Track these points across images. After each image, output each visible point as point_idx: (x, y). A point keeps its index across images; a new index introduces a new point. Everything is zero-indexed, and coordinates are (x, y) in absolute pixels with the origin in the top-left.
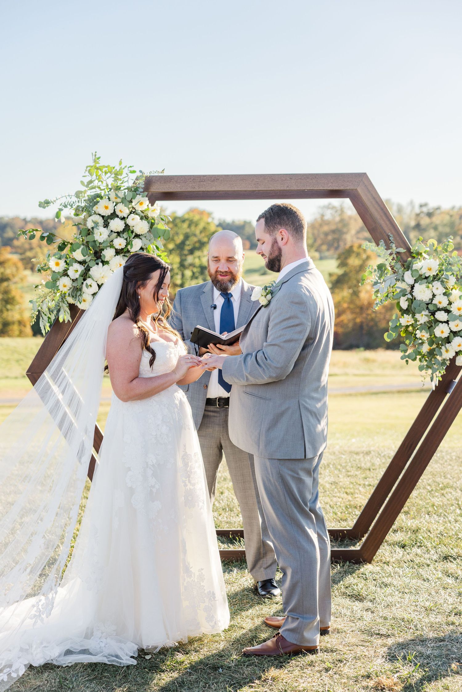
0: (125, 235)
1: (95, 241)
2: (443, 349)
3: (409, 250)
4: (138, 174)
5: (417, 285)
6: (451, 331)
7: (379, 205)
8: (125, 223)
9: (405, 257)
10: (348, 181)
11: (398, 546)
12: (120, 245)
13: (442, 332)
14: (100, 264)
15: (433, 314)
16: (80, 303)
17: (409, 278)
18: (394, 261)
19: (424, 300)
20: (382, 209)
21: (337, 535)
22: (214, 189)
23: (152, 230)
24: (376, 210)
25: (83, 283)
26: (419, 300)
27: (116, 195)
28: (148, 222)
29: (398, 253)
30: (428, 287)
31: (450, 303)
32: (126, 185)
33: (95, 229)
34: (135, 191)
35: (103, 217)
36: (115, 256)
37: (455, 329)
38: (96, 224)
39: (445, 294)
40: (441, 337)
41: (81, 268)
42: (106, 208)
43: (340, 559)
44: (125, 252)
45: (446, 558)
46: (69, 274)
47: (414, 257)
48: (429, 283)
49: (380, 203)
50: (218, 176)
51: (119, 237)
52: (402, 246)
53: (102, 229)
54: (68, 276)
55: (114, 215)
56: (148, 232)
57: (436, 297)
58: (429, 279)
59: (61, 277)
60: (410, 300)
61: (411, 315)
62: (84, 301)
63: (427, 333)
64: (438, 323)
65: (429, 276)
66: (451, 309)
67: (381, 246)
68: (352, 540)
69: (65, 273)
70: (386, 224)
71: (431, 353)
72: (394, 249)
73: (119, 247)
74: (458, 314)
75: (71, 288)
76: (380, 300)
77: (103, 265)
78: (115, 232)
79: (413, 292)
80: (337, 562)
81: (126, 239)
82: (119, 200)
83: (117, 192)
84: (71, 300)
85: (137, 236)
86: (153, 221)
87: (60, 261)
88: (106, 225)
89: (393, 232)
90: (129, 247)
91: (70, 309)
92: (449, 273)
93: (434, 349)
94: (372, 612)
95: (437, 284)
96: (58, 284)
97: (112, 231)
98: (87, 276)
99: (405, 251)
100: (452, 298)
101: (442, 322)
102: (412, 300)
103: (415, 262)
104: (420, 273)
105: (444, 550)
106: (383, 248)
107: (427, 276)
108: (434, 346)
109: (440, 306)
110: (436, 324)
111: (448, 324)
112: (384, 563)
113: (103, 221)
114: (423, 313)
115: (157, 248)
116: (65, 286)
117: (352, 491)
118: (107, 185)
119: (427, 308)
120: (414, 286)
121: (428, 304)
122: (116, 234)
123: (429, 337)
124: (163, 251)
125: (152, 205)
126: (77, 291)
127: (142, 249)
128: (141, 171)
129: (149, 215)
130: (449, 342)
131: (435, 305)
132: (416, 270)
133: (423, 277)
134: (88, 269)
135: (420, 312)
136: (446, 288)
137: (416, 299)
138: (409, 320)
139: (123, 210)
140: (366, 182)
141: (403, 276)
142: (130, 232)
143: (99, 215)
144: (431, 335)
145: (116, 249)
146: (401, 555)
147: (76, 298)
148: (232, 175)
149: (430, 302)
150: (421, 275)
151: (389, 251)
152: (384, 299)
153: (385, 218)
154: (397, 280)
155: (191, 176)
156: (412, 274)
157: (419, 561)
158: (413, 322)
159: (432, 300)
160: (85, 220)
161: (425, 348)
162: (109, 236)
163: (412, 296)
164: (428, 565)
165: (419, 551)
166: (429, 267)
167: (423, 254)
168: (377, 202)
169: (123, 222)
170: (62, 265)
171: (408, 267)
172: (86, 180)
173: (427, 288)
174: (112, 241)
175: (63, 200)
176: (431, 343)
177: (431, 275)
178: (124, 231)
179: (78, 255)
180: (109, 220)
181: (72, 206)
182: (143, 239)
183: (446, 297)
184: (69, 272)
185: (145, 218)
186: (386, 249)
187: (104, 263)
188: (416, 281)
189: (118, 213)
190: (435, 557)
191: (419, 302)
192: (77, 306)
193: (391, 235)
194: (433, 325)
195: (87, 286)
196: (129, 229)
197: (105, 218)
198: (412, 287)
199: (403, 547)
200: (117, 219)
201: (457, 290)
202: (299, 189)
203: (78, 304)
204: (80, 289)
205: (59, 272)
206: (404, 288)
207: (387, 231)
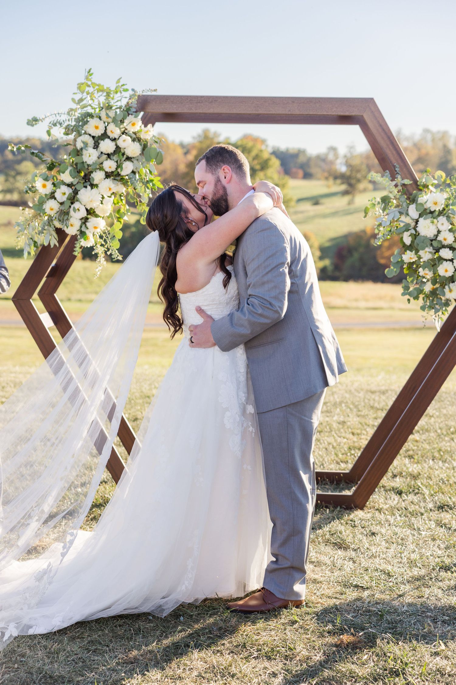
0: (115, 158)
1: (83, 162)
2: (447, 289)
3: (415, 182)
4: (131, 92)
5: (421, 220)
7: (386, 133)
8: (116, 145)
9: (410, 189)
10: (353, 107)
11: (395, 492)
12: (110, 167)
13: (446, 271)
14: (89, 187)
15: (437, 250)
16: (67, 227)
17: (413, 212)
18: (400, 194)
19: (428, 236)
21: (333, 478)
22: (211, 111)
23: (144, 152)
24: (383, 138)
25: (70, 207)
26: (423, 236)
27: (108, 114)
28: (141, 145)
29: (404, 185)
30: (433, 222)
32: (119, 104)
33: (84, 150)
34: (127, 111)
35: (93, 137)
36: (105, 179)
38: (86, 144)
39: (450, 230)
40: (444, 277)
41: (68, 191)
42: (97, 127)
43: (330, 503)
44: (116, 176)
45: (441, 508)
47: (421, 190)
48: (434, 218)
49: (387, 131)
51: (109, 159)
52: (408, 176)
53: (91, 150)
54: (55, 199)
55: (105, 136)
56: (140, 154)
57: (441, 233)
58: (434, 214)
59: (48, 199)
60: (413, 235)
61: (414, 252)
62: (72, 225)
63: (430, 271)
64: (442, 261)
65: (435, 211)
67: (387, 176)
68: (349, 483)
69: (52, 196)
70: (393, 154)
71: (434, 293)
72: (399, 180)
73: (109, 170)
75: (58, 212)
76: (382, 235)
77: (92, 188)
78: (105, 154)
79: (417, 227)
80: (327, 507)
81: (117, 162)
82: (110, 120)
83: (108, 112)
84: (58, 225)
85: (129, 159)
86: (146, 143)
87: (46, 183)
88: (96, 146)
89: (400, 162)
90: (119, 170)
91: (57, 233)
93: (437, 289)
94: (354, 562)
95: (442, 219)
96: (44, 207)
97: (102, 153)
98: (75, 199)
99: (411, 182)
101: (446, 260)
102: (415, 235)
103: (420, 196)
104: (425, 207)
105: (441, 498)
106: (387, 179)
107: (432, 210)
108: (437, 285)
109: (445, 243)
110: (440, 262)
111: (453, 263)
112: (377, 509)
113: (93, 142)
114: (427, 249)
115: (151, 172)
116: (52, 209)
117: (359, 431)
118: (99, 104)
119: (431, 245)
120: (418, 221)
121: (432, 240)
122: (106, 156)
123: (433, 275)
124: (156, 176)
125: (146, 126)
126: (64, 215)
127: (133, 172)
128: (133, 90)
129: (142, 137)
130: (453, 282)
131: (440, 242)
132: (421, 204)
133: (428, 211)
134: (76, 192)
135: (423, 249)
136: (452, 224)
137: (420, 235)
138: (412, 257)
139: (114, 131)
140: (373, 108)
141: (407, 210)
142: (121, 154)
143: (90, 135)
144: (434, 274)
145: (106, 173)
146: (395, 502)
147: (63, 222)
148: (231, 97)
149: (434, 238)
151: (394, 183)
152: (387, 233)
153: (391, 148)
154: (401, 213)
155: (187, 96)
156: (416, 208)
157: (414, 509)
158: (417, 259)
159: (437, 236)
160: (75, 140)
161: (428, 288)
162: (98, 158)
163: (416, 231)
164: (422, 514)
165: (415, 499)
166: (435, 201)
167: (430, 187)
168: (383, 130)
169: (114, 143)
170: (49, 187)
171: (413, 200)
172: (77, 97)
173: (431, 224)
174: (102, 163)
175: (53, 119)
176: (434, 282)
177: (437, 210)
178: (115, 152)
179: (67, 177)
180: (99, 141)
181: (61, 124)
182: (135, 162)
183: (452, 234)
184: (57, 195)
185: (136, 139)
186: (392, 181)
187: (93, 186)
188: (420, 216)
189: (109, 133)
190: (431, 505)
191: (422, 238)
192: (64, 231)
193: (397, 166)
194: (437, 263)
195: (75, 210)
196: (120, 151)
197: (95, 139)
198: (417, 222)
199: (400, 493)
200: (107, 141)
202: (301, 113)
203: (65, 229)
204: (67, 213)
205: (46, 195)
206: (408, 222)
207: (394, 161)
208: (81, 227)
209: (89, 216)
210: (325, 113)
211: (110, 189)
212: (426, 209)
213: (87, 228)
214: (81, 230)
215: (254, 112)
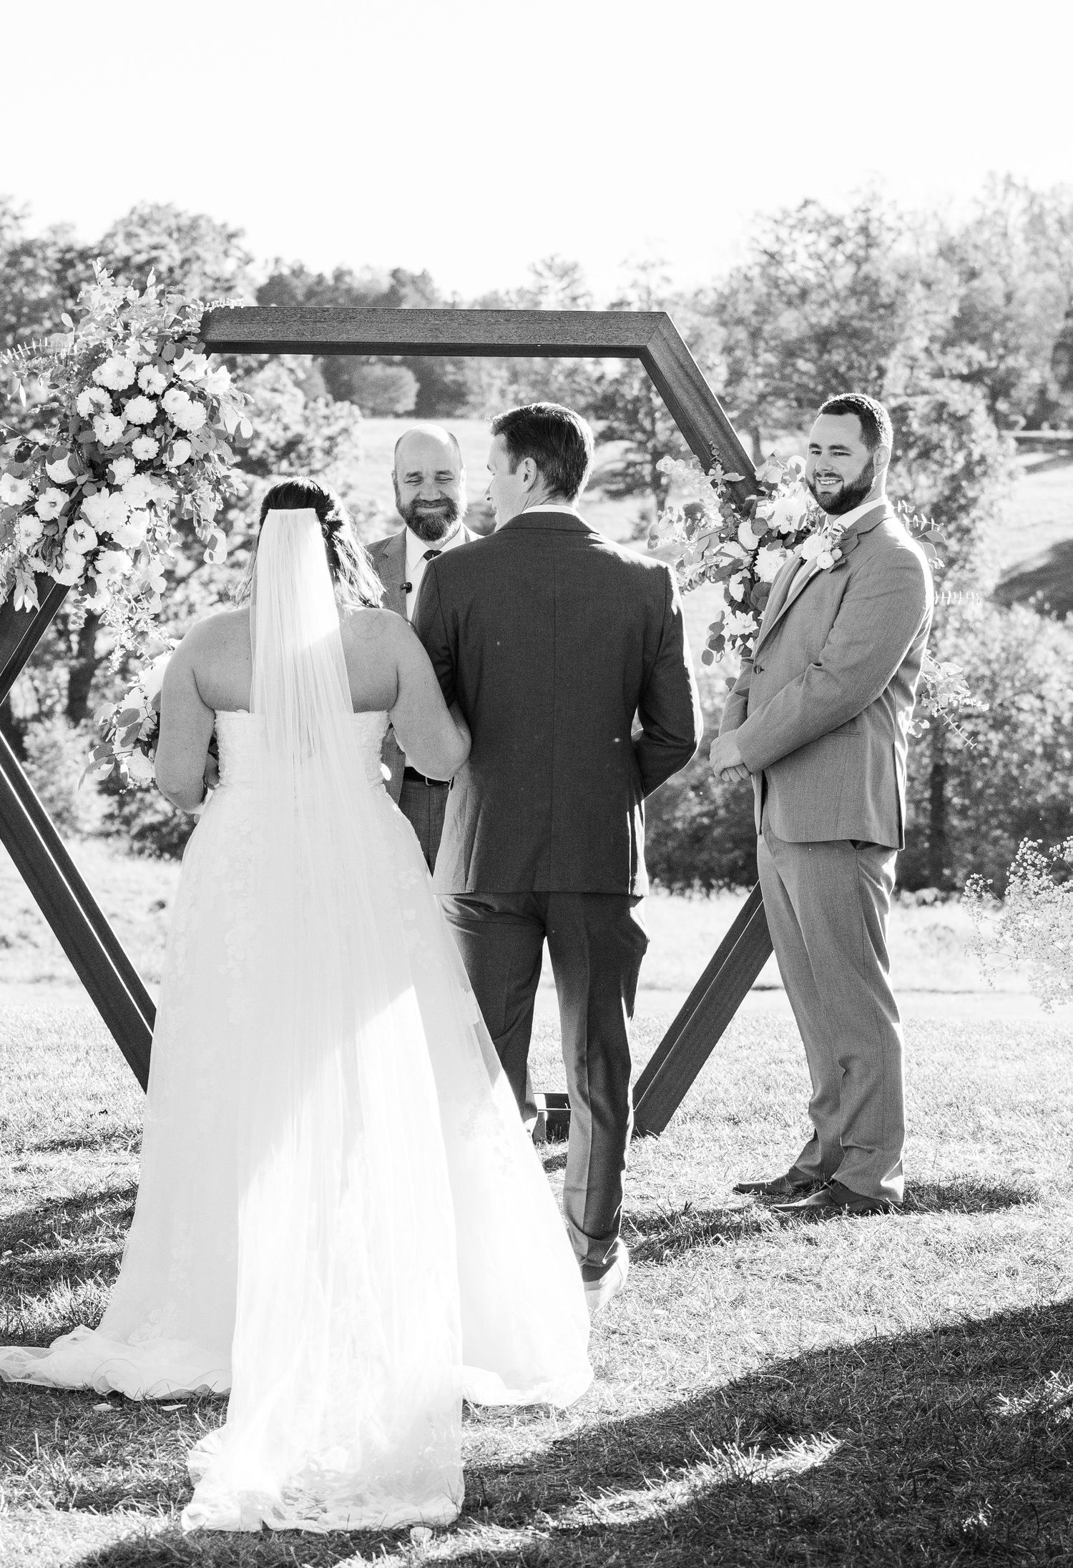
0: (158, 431)
1: (94, 443)
3: (751, 476)
5: (761, 550)
7: (693, 382)
8: (159, 407)
9: (741, 491)
10: (627, 330)
12: (146, 451)
14: (105, 491)
16: (60, 571)
17: (747, 535)
18: (722, 500)
20: (698, 391)
23: (212, 422)
24: (686, 391)
25: (66, 530)
27: (143, 348)
28: (206, 406)
29: (729, 484)
33: (96, 419)
34: (180, 340)
35: (111, 392)
36: (134, 474)
38: (98, 407)
41: (62, 499)
42: (119, 374)
44: (156, 467)
46: (37, 509)
47: (762, 493)
48: (787, 548)
49: (695, 378)
51: (144, 436)
52: (739, 467)
53: (110, 418)
54: (35, 514)
55: (135, 390)
56: (203, 426)
58: (787, 540)
59: (21, 515)
60: (748, 582)
61: (749, 613)
62: (68, 567)
65: (789, 533)
67: (694, 466)
69: (29, 509)
70: (706, 421)
72: (719, 472)
73: (143, 457)
75: (39, 540)
77: (110, 494)
78: (135, 426)
79: (754, 565)
81: (159, 440)
82: (146, 358)
83: (144, 343)
84: (39, 566)
85: (182, 434)
86: (215, 404)
87: (19, 482)
89: (721, 437)
90: (165, 457)
91: (38, 584)
96: (14, 529)
97: (129, 423)
98: (77, 515)
99: (744, 478)
102: (751, 581)
103: (760, 503)
104: (770, 526)
106: (696, 471)
107: (784, 532)
113: (111, 401)
116: (28, 535)
120: (757, 554)
122: (139, 429)
126: (52, 545)
127: (190, 460)
129: (208, 391)
132: (762, 520)
133: (775, 534)
134: (78, 501)
137: (761, 580)
138: (747, 624)
139: (155, 379)
140: (666, 333)
141: (736, 532)
142: (168, 425)
143: (104, 387)
145: (136, 460)
147: (50, 560)
150: (772, 530)
151: (709, 478)
152: (697, 579)
153: (704, 410)
154: (723, 539)
156: (752, 528)
160: (73, 398)
162: (124, 433)
163: (753, 573)
166: (788, 514)
167: (781, 486)
168: (687, 375)
169: (154, 404)
170: (24, 491)
171: (747, 511)
174: (130, 444)
177: (792, 531)
178: (155, 423)
179: (60, 471)
180: (123, 400)
182: (194, 440)
184: (38, 507)
185: (198, 396)
186: (704, 474)
187: (114, 488)
188: (761, 543)
189: (143, 385)
192: (52, 579)
193: (715, 445)
195: (75, 536)
196: (166, 419)
197: (115, 395)
198: (754, 555)
200: (140, 399)
202: (524, 342)
203: (54, 574)
204: (61, 543)
205: (16, 506)
206: (737, 557)
207: (709, 436)
208: (86, 570)
209: (102, 548)
210: (571, 342)
211: (146, 493)
212: (770, 531)
213: (98, 572)
214: (87, 576)
215: (430, 341)
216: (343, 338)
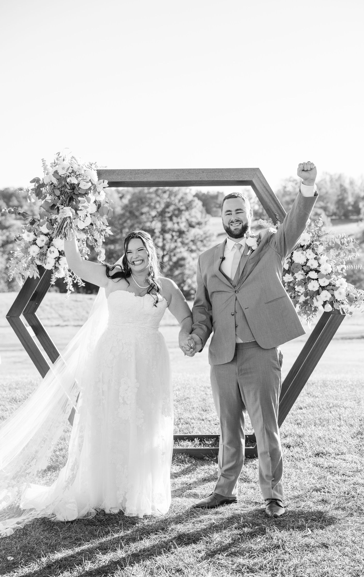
2: (314, 300)
6: (320, 286)
7: (269, 192)
10: (245, 174)
13: (314, 287)
15: (307, 273)
16: (46, 265)
19: (300, 263)
20: (271, 195)
23: (99, 210)
24: (267, 196)
25: (47, 250)
26: (297, 263)
28: (96, 205)
30: (303, 253)
31: (319, 265)
37: (322, 285)
39: (315, 259)
40: (312, 291)
41: (46, 239)
46: (37, 243)
48: (304, 251)
50: (149, 170)
56: (96, 211)
57: (309, 260)
59: (31, 245)
61: (291, 274)
62: (49, 263)
63: (302, 287)
64: (311, 280)
65: (304, 245)
66: (320, 270)
67: (270, 222)
69: (34, 243)
70: (274, 206)
71: (306, 303)
74: (325, 274)
75: (38, 254)
79: (292, 257)
84: (39, 263)
86: (100, 204)
87: (29, 233)
89: (279, 212)
91: (38, 269)
92: (318, 243)
93: (307, 300)
95: (309, 251)
96: (29, 250)
98: (51, 244)
100: (320, 262)
101: (313, 279)
102: (291, 263)
107: (302, 245)
108: (308, 297)
109: (312, 267)
110: (309, 281)
111: (318, 281)
114: (300, 272)
115: (104, 224)
116: (34, 252)
119: (303, 269)
121: (303, 266)
123: (305, 290)
124: (107, 226)
126: (43, 255)
127: (91, 224)
129: (97, 199)
130: (319, 294)
131: (309, 267)
134: (51, 240)
135: (297, 272)
136: (316, 254)
137: (295, 262)
138: (290, 278)
140: (259, 175)
147: (42, 261)
148: (159, 170)
151: (276, 226)
153: (273, 202)
155: (128, 170)
158: (293, 279)
159: (306, 263)
161: (302, 299)
163: (292, 260)
166: (304, 239)
168: (267, 190)
170: (32, 237)
173: (302, 254)
176: (306, 295)
177: (306, 245)
179: (44, 229)
182: (93, 217)
183: (316, 261)
186: (274, 225)
190: (310, 454)
191: (296, 265)
193: (277, 215)
194: (307, 281)
195: (50, 252)
199: (289, 447)
201: (325, 256)
202: (209, 180)
203: (44, 266)
204: (46, 255)
205: (30, 242)
207: (275, 211)
208: (55, 264)
209: (61, 256)
210: (226, 179)
213: (60, 265)
214: (55, 266)
215: (176, 180)
216: (145, 180)
